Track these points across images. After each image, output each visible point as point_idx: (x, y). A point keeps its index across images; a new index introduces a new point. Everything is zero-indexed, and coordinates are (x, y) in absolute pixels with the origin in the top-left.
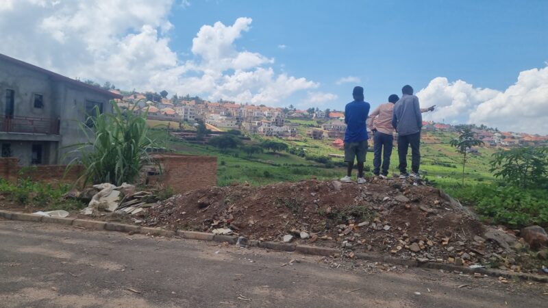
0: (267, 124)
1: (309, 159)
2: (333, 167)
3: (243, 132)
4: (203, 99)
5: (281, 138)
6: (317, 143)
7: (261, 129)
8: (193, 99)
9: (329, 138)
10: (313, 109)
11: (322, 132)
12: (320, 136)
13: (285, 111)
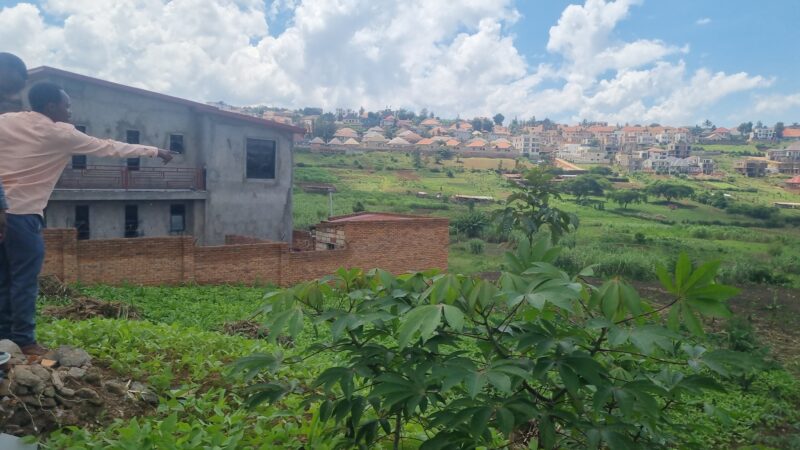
0: (659, 156)
1: (732, 212)
2: (781, 226)
3: (615, 170)
4: (557, 123)
5: (683, 178)
6: (755, 183)
7: (648, 163)
8: (541, 123)
9: (780, 174)
10: (750, 125)
11: (765, 165)
12: (760, 171)
13: (696, 131)
